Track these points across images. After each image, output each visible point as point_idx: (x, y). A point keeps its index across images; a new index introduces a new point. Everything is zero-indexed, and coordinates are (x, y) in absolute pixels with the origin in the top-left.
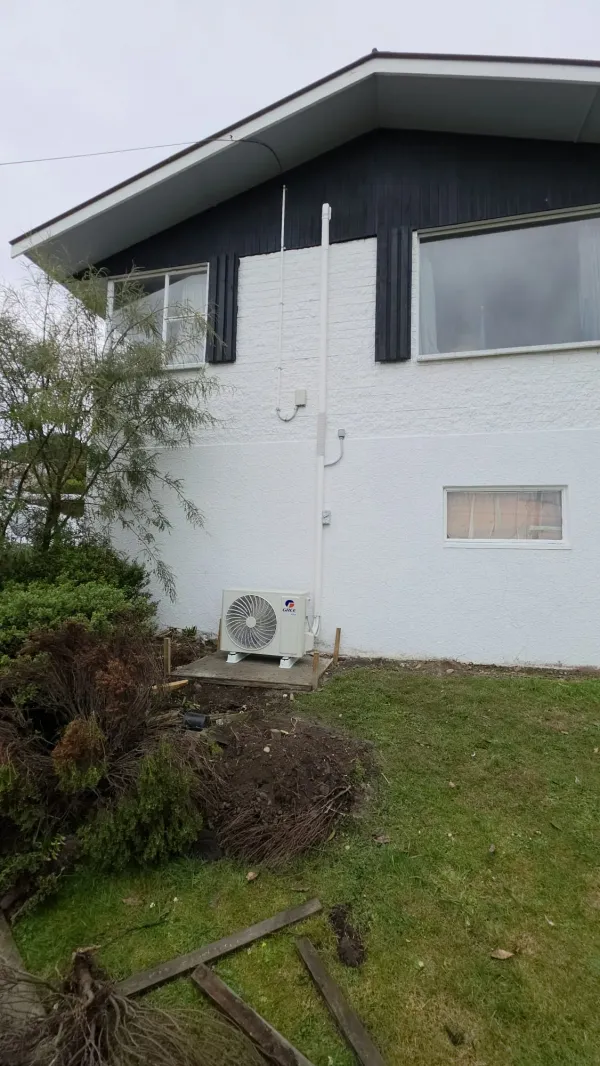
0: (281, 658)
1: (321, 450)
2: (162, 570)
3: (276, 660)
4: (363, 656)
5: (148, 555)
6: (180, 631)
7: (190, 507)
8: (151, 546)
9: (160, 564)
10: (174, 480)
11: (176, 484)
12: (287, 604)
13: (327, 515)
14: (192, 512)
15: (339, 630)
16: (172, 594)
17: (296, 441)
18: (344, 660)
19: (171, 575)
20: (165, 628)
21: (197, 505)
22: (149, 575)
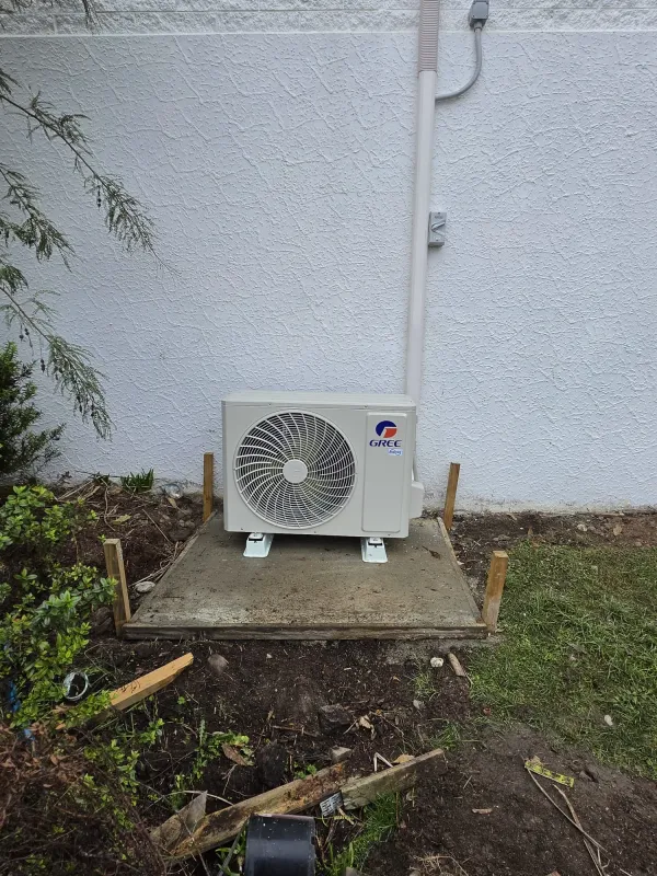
0: (365, 539)
1: (427, 57)
2: (63, 359)
3: (354, 544)
4: (495, 509)
5: (17, 320)
6: (115, 480)
7: (113, 195)
8: (22, 295)
9: (58, 347)
10: (57, 114)
11: (64, 128)
12: (379, 429)
13: (437, 224)
14: (119, 208)
15: (455, 468)
16: (98, 415)
17: (361, 30)
18: (461, 519)
19: (89, 372)
20: (86, 477)
21: (129, 190)
22: (27, 373)
